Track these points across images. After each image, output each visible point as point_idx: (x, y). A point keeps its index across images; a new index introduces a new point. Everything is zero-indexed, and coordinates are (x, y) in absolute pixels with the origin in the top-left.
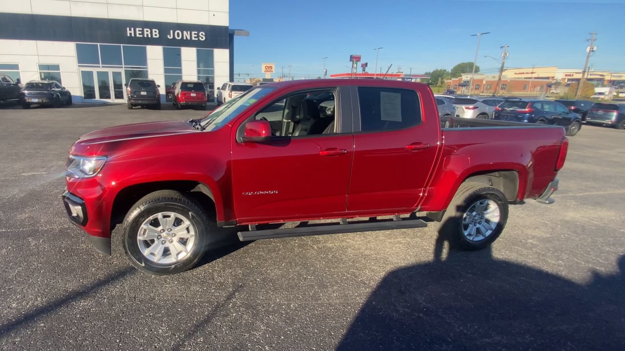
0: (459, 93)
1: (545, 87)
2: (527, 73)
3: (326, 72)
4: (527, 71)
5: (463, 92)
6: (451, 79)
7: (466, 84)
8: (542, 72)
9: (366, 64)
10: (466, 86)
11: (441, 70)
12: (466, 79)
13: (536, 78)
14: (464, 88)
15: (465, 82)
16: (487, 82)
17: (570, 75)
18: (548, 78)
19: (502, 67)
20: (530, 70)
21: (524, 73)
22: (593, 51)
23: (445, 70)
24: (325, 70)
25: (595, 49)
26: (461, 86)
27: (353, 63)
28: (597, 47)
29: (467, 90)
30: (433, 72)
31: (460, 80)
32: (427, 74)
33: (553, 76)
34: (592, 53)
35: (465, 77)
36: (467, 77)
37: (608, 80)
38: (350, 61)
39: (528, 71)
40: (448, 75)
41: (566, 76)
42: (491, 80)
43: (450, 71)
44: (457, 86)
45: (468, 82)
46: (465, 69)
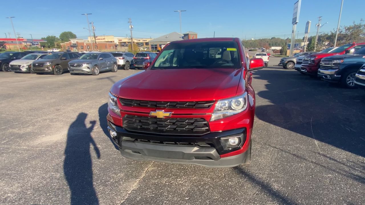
0: (72, 51)
1: (114, 46)
2: (101, 39)
5: (75, 51)
6: (63, 43)
7: (74, 46)
8: (108, 39)
10: (75, 47)
12: (74, 42)
13: (106, 42)
14: (75, 49)
15: (74, 44)
16: (86, 44)
17: (120, 40)
18: (111, 42)
19: (94, 35)
20: (103, 37)
21: (100, 39)
22: (132, 28)
23: (55, 37)
25: (133, 27)
26: (72, 47)
28: (133, 26)
29: (77, 50)
30: (47, 38)
31: (70, 43)
32: (43, 39)
33: (113, 41)
34: (132, 29)
35: (73, 41)
37: (136, 43)
40: (59, 40)
41: (119, 40)
42: (88, 43)
43: (59, 37)
44: (70, 47)
45: (76, 44)
46: (67, 36)
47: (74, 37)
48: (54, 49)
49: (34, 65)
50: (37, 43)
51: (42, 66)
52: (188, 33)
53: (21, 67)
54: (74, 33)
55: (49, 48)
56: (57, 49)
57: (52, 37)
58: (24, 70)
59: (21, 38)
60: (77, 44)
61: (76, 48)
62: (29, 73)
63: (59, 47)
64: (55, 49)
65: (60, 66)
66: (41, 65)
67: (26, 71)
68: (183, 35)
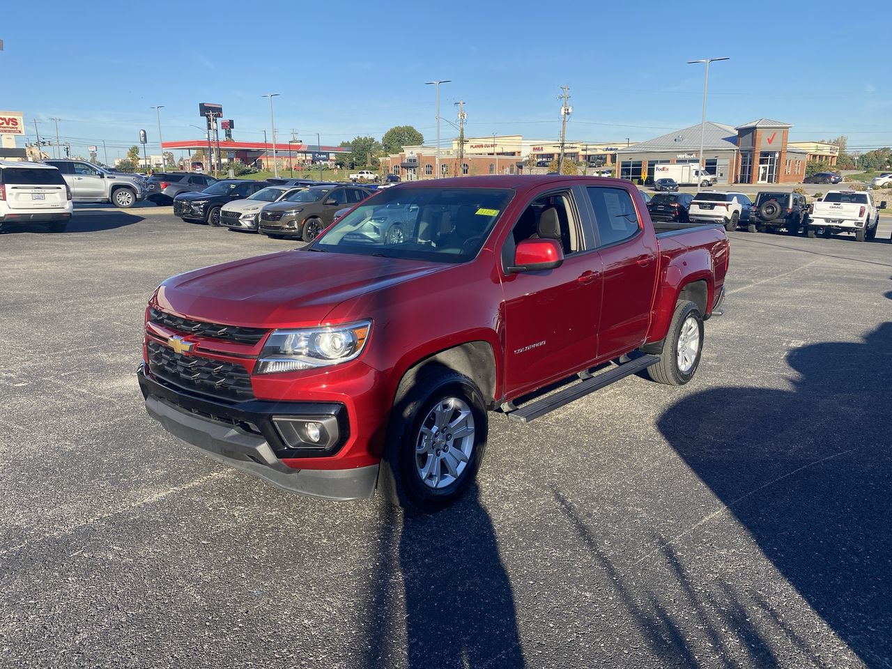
0: (404, 180)
3: (145, 135)
4: (486, 143)
5: (410, 178)
6: (386, 156)
7: (411, 165)
8: (505, 145)
9: (231, 124)
10: (413, 167)
11: (366, 138)
12: (411, 155)
13: (498, 154)
14: (410, 172)
15: (410, 160)
16: (440, 160)
17: (538, 149)
18: (513, 154)
19: (462, 136)
20: (490, 142)
21: (483, 146)
22: (568, 114)
23: (372, 140)
24: (142, 132)
25: (570, 111)
26: (405, 167)
27: (209, 121)
29: (415, 176)
30: (353, 142)
31: (402, 157)
32: (344, 145)
33: (518, 150)
34: (567, 117)
35: (410, 152)
36: (412, 153)
37: (582, 155)
38: (202, 115)
39: (488, 143)
40: (379, 148)
41: (534, 149)
42: (446, 157)
43: (381, 142)
44: (400, 168)
45: (415, 161)
46: (402, 137)
47: (416, 139)
48: (365, 172)
49: (264, 215)
50: (325, 156)
51: (279, 219)
52: (753, 125)
53: (241, 217)
54: (419, 131)
55: (353, 168)
56: (371, 173)
57: (366, 140)
58: (246, 224)
59: (297, 142)
60: (417, 161)
61: (414, 170)
62: (256, 232)
63: (375, 166)
64: (367, 173)
65: (319, 219)
66: (277, 215)
67: (249, 228)
68: (736, 133)
